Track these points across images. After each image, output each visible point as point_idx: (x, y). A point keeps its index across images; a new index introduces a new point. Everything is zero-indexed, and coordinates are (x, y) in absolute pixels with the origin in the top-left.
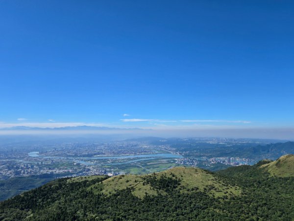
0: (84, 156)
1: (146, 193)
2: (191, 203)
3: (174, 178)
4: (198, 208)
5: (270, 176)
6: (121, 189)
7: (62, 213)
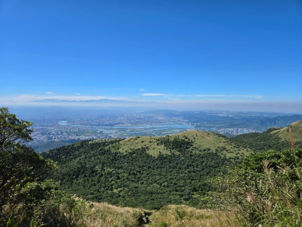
0: (106, 125)
1: (160, 152)
2: (202, 162)
3: (187, 140)
4: (210, 167)
5: (280, 141)
6: (136, 148)
7: (82, 167)
